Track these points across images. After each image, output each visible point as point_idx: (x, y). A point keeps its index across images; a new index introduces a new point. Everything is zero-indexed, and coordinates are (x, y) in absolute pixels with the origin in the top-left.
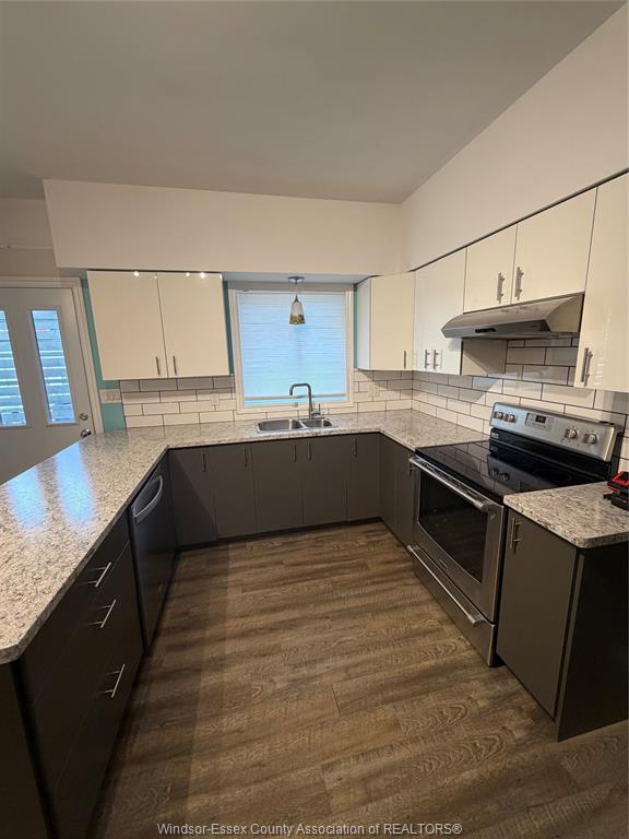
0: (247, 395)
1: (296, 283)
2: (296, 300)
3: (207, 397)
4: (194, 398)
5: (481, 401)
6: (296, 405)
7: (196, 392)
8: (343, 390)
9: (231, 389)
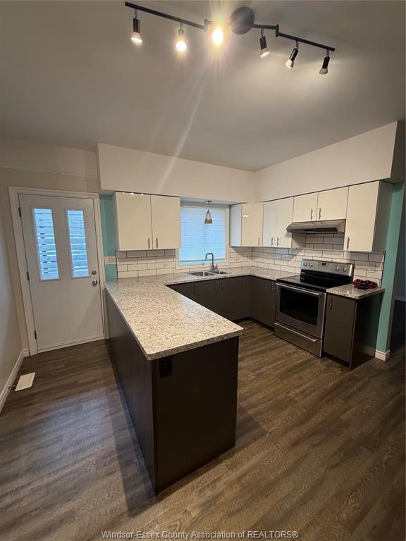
0: (181, 259)
1: (209, 204)
2: (208, 212)
3: (161, 261)
4: (154, 261)
5: (294, 259)
6: (203, 264)
7: (156, 258)
8: (224, 257)
9: (173, 256)
